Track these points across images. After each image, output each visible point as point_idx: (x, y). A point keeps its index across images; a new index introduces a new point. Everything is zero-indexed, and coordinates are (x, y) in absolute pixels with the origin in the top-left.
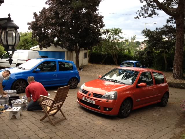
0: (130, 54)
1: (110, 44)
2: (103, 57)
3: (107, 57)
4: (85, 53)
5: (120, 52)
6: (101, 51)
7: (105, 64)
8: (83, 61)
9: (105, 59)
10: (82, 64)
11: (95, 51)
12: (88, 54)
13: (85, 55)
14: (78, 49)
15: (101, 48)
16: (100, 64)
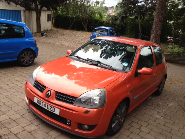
0: (101, 19)
1: (79, 6)
2: (70, 21)
3: (75, 21)
4: (49, 15)
5: (90, 16)
6: (68, 13)
7: (73, 30)
8: (46, 24)
9: (72, 23)
10: (45, 28)
11: (61, 13)
12: (52, 16)
13: (49, 16)
14: (39, 9)
15: (68, 9)
16: (67, 29)
